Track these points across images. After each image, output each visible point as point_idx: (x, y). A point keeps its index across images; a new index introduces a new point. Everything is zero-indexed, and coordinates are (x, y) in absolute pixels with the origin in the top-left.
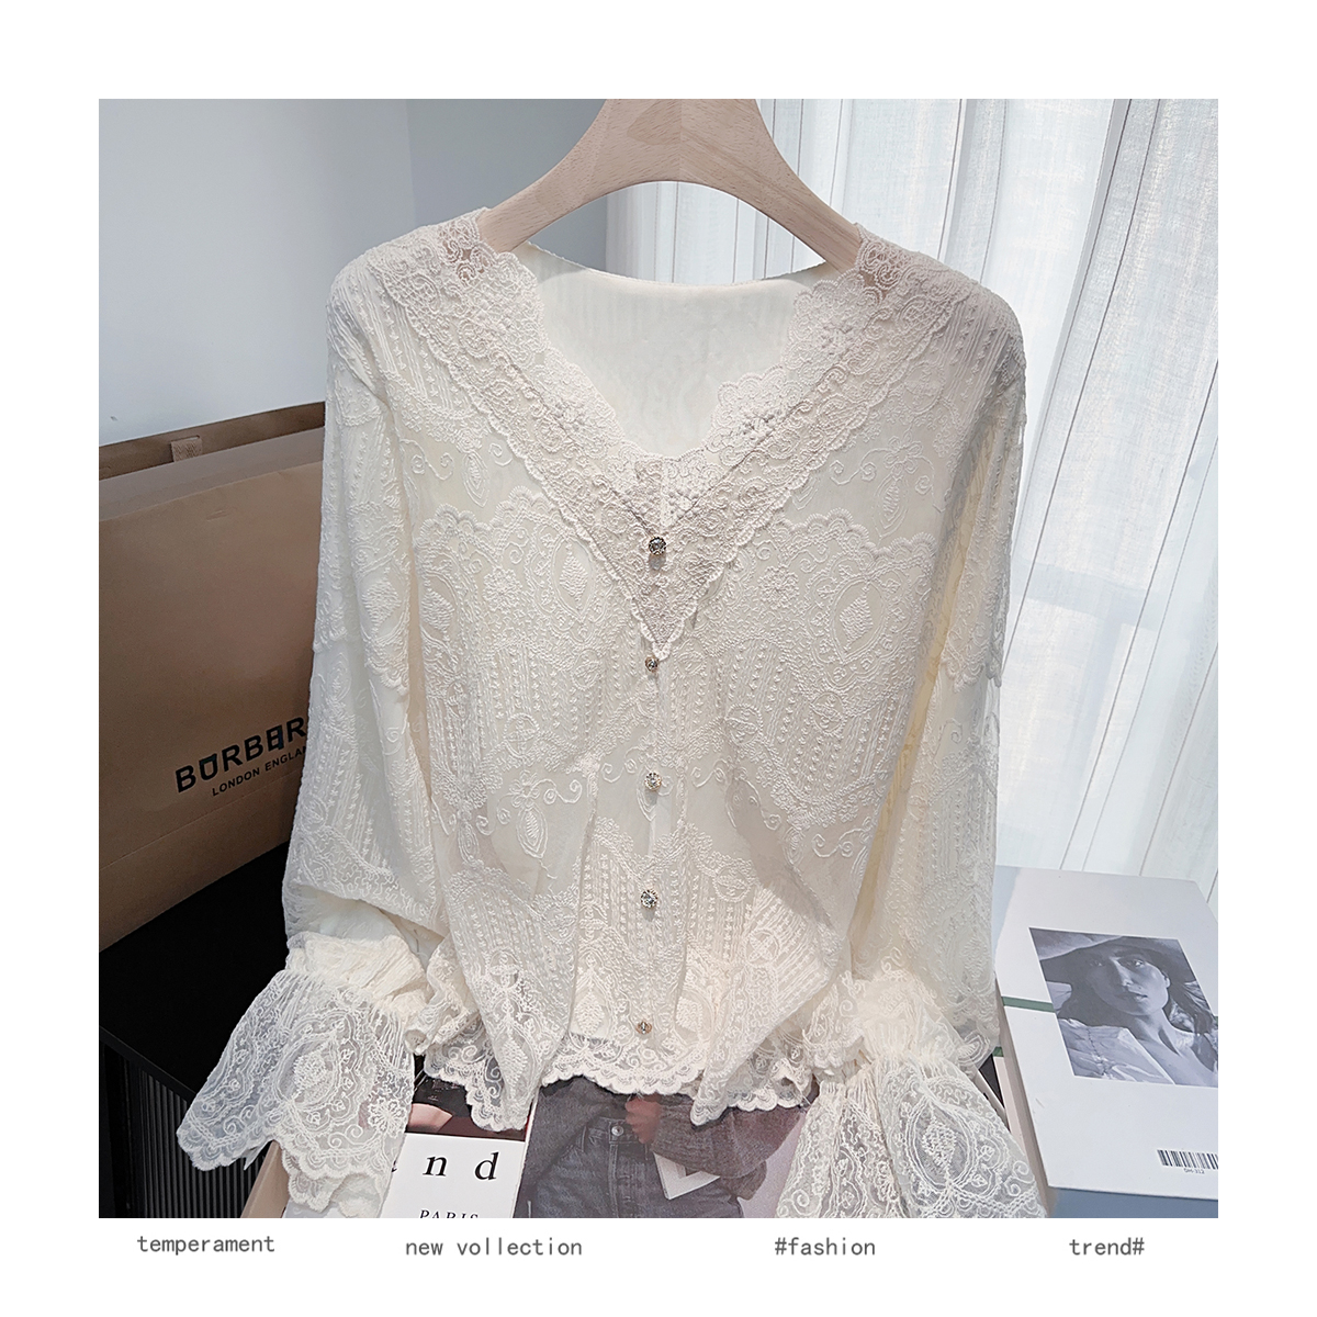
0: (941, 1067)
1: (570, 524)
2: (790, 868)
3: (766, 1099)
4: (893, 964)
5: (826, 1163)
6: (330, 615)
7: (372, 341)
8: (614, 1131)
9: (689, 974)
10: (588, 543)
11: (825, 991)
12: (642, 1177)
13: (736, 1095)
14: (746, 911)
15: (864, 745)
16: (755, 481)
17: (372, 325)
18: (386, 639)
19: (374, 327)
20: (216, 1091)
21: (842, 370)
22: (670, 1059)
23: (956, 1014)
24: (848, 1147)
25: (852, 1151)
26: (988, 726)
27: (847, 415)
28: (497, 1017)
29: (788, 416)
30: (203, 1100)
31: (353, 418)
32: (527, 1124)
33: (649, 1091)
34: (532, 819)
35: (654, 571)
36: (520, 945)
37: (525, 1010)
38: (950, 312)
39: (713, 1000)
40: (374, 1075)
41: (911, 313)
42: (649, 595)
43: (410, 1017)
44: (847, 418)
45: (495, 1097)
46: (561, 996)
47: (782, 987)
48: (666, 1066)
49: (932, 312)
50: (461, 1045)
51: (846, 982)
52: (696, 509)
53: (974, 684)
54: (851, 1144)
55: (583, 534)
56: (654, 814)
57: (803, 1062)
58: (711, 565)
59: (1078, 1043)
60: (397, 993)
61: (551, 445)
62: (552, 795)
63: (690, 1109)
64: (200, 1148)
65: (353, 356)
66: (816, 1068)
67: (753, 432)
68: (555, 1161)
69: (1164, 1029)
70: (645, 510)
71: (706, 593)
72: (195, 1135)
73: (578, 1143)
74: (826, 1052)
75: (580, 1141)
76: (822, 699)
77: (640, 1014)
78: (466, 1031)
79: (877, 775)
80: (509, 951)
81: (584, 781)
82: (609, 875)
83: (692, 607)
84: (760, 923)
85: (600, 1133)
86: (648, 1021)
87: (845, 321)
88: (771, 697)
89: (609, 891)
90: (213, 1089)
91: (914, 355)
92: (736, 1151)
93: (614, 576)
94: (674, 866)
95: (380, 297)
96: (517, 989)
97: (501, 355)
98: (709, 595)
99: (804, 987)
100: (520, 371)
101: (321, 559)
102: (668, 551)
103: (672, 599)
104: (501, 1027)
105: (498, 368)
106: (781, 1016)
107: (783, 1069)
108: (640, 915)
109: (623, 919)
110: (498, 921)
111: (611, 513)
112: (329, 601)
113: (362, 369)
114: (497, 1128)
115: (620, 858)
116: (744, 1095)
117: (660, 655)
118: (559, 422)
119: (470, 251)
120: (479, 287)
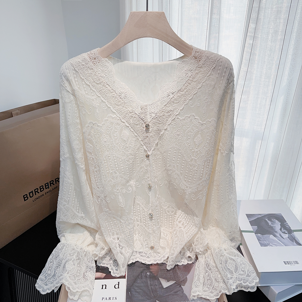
0: (228, 248)
1: (124, 122)
2: (186, 204)
3: (185, 262)
4: (213, 226)
5: (203, 274)
6: (64, 151)
7: (71, 81)
8: (148, 273)
9: (162, 233)
10: (129, 127)
11: (197, 233)
12: (157, 284)
13: (177, 262)
14: (174, 216)
15: (203, 171)
16: (170, 108)
17: (71, 77)
18: (79, 156)
19: (71, 78)
20: (45, 274)
21: (191, 80)
22: (159, 255)
23: (230, 236)
24: (208, 270)
25: (209, 271)
26: (232, 164)
27: (192, 90)
28: (115, 248)
29: (178, 92)
30: (41, 277)
31: (67, 100)
32: (125, 274)
33: (155, 263)
34: (120, 197)
35: (147, 133)
36: (119, 230)
37: (122, 246)
38: (216, 63)
39: (169, 239)
40: (85, 266)
41: (207, 65)
42: (146, 139)
43: (92, 251)
44: (193, 91)
45: (116, 269)
46: (131, 241)
47: (186, 233)
48: (159, 256)
49: (212, 64)
50: (105, 257)
51: (202, 230)
52: (156, 116)
53: (228, 154)
54: (208, 269)
55: (127, 125)
56: (150, 194)
57: (193, 251)
58: (161, 130)
59: (261, 239)
60: (88, 245)
61: (118, 103)
62: (124, 191)
63: (166, 266)
64: (42, 289)
65: (66, 86)
66: (197, 252)
67: (170, 97)
68: (134, 282)
69: (281, 234)
70: (144, 117)
71: (160, 137)
72: (41, 285)
73: (139, 277)
74: (199, 248)
75: (140, 277)
76: (191, 161)
77: (151, 244)
78: (106, 254)
79: (207, 178)
80: (116, 232)
81: (132, 187)
82: (140, 210)
83: (157, 141)
84: (179, 219)
85: (144, 274)
86: (153, 246)
87: (190, 68)
88: (178, 162)
89: (140, 215)
90: (44, 274)
91: (208, 75)
92: (179, 275)
93: (136, 135)
94: (157, 206)
95: (73, 70)
96: (119, 241)
97: (104, 82)
98: (160, 138)
99: (192, 233)
100: (109, 85)
101: (61, 137)
102: (150, 127)
103: (152, 139)
104: (116, 251)
105: (103, 85)
106: (187, 240)
107: (188, 254)
108: (149, 220)
109: (144, 221)
110: (113, 224)
111: (135, 119)
112: (64, 148)
113: (69, 89)
114: (118, 276)
115: (142, 206)
116: (179, 261)
117: (149, 153)
118: (120, 97)
119: (96, 58)
120: (98, 66)
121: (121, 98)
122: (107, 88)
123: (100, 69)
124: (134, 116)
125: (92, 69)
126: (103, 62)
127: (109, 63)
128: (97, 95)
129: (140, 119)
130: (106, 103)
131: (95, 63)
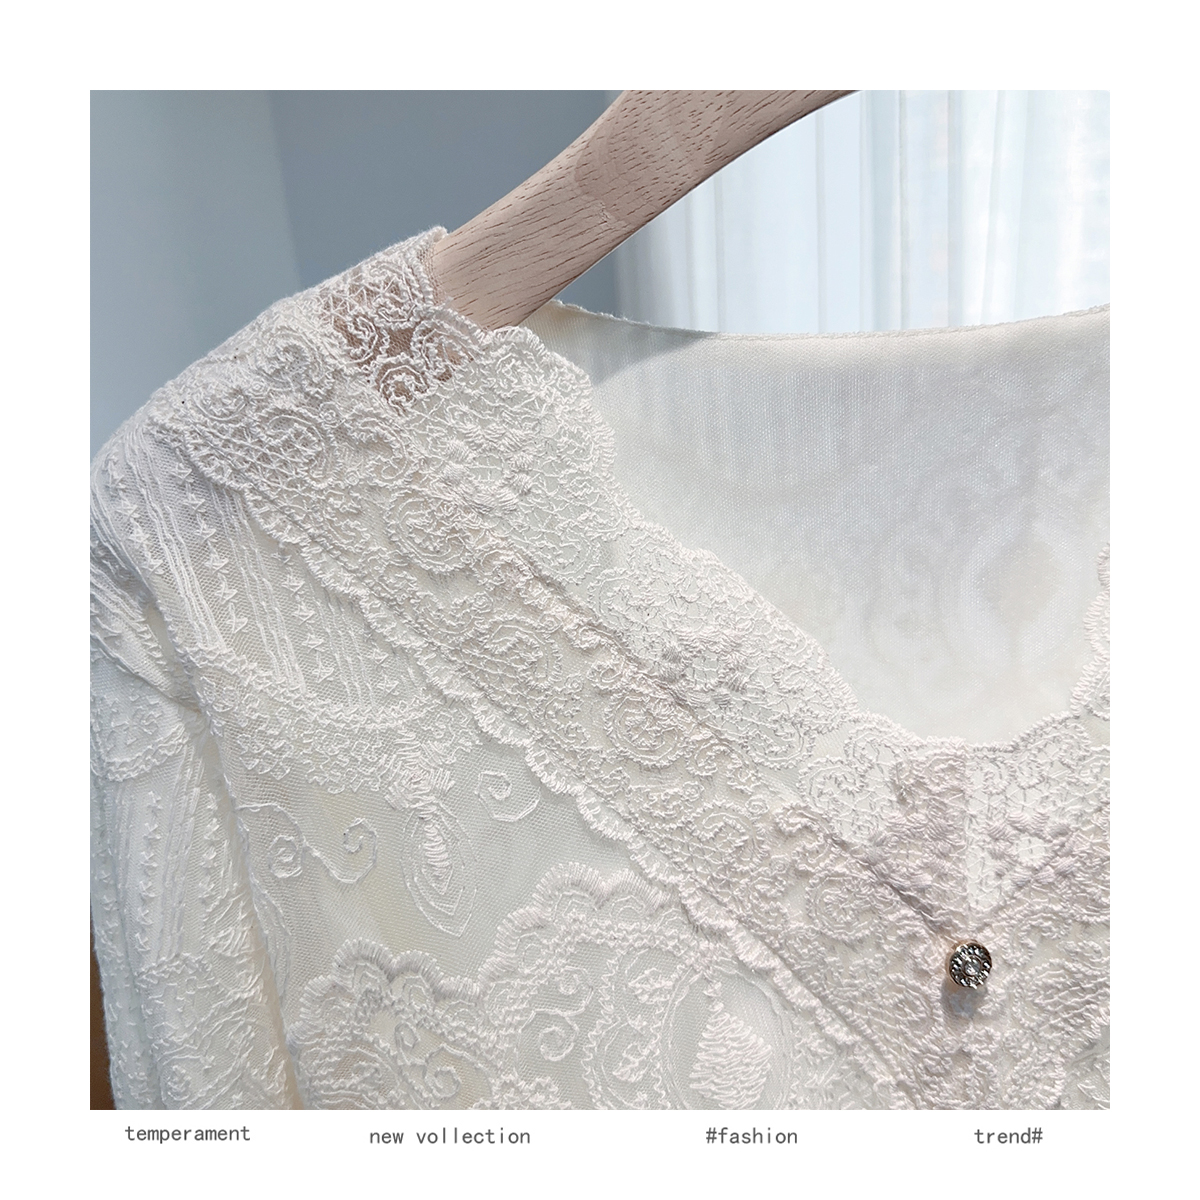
35: (957, 1020)
70: (928, 878)
100: (560, 590)
118: (674, 694)
119: (409, 332)
120: (440, 413)
121: (680, 702)
122: (534, 610)
123: (463, 436)
124: (820, 866)
125: (380, 444)
126: (492, 370)
127: (548, 368)
128: (430, 688)
129: (885, 891)
130: (530, 760)
131: (409, 381)
